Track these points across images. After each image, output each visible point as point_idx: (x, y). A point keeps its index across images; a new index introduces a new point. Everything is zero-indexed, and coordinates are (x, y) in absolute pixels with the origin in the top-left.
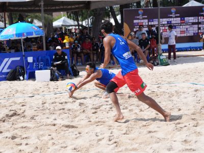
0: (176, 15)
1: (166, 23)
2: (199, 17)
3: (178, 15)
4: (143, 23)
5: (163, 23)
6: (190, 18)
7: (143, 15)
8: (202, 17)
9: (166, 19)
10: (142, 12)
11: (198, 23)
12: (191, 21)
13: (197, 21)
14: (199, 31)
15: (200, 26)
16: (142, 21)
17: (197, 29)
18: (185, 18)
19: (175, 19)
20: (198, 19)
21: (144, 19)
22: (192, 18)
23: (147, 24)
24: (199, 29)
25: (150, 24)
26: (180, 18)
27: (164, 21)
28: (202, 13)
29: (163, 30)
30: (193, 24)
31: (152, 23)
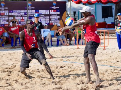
0: (32, 8)
1: (24, 14)
2: (50, 11)
3: (34, 8)
4: (4, 13)
5: (22, 14)
6: (43, 11)
7: (5, 6)
8: (52, 10)
9: (24, 11)
10: (4, 4)
11: (50, 15)
12: (44, 13)
13: (48, 13)
14: (50, 22)
15: (51, 17)
16: (4, 12)
17: (48, 20)
18: (39, 11)
19: (31, 11)
20: (49, 12)
21: (5, 10)
22: (45, 11)
23: (8, 14)
24: (50, 20)
25: (10, 14)
26: (35, 11)
27: (22, 12)
28: (52, 7)
29: (21, 20)
30: (46, 15)
31: (12, 14)
